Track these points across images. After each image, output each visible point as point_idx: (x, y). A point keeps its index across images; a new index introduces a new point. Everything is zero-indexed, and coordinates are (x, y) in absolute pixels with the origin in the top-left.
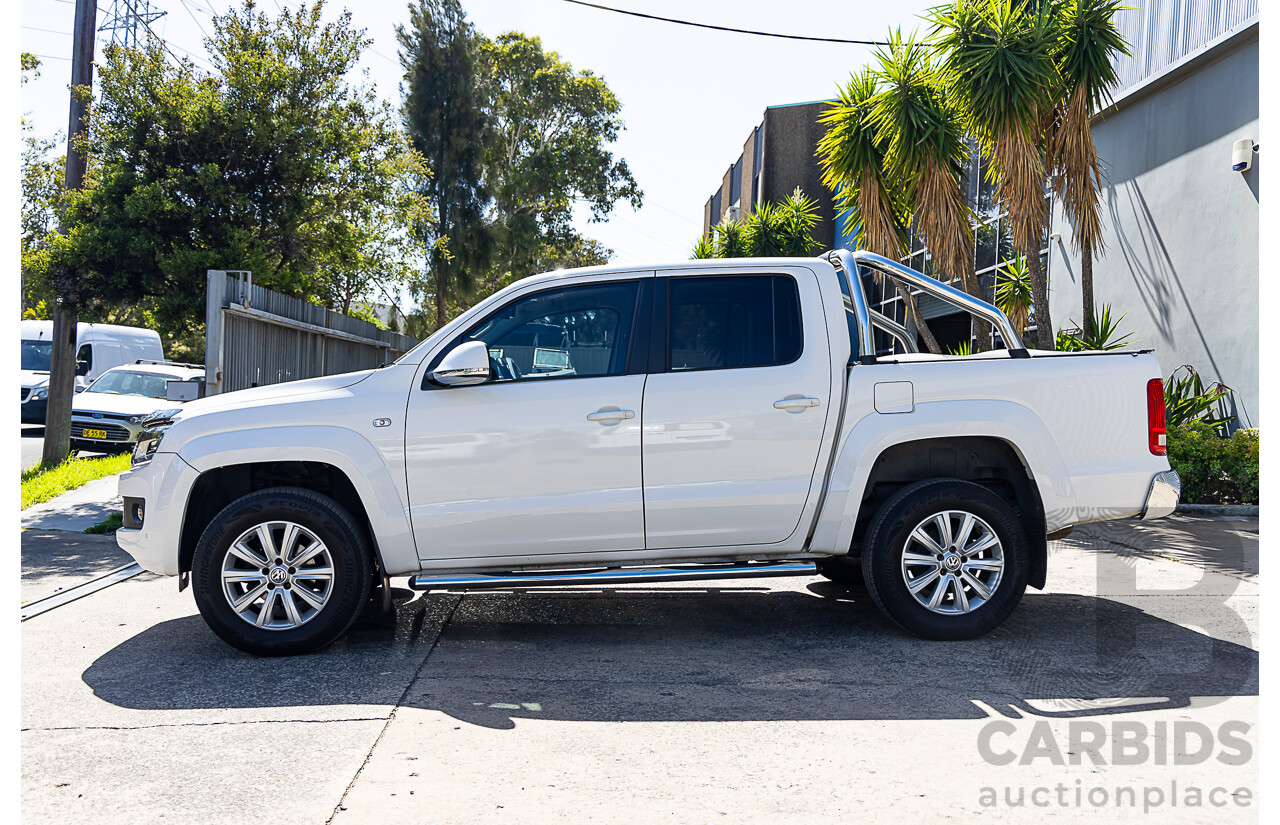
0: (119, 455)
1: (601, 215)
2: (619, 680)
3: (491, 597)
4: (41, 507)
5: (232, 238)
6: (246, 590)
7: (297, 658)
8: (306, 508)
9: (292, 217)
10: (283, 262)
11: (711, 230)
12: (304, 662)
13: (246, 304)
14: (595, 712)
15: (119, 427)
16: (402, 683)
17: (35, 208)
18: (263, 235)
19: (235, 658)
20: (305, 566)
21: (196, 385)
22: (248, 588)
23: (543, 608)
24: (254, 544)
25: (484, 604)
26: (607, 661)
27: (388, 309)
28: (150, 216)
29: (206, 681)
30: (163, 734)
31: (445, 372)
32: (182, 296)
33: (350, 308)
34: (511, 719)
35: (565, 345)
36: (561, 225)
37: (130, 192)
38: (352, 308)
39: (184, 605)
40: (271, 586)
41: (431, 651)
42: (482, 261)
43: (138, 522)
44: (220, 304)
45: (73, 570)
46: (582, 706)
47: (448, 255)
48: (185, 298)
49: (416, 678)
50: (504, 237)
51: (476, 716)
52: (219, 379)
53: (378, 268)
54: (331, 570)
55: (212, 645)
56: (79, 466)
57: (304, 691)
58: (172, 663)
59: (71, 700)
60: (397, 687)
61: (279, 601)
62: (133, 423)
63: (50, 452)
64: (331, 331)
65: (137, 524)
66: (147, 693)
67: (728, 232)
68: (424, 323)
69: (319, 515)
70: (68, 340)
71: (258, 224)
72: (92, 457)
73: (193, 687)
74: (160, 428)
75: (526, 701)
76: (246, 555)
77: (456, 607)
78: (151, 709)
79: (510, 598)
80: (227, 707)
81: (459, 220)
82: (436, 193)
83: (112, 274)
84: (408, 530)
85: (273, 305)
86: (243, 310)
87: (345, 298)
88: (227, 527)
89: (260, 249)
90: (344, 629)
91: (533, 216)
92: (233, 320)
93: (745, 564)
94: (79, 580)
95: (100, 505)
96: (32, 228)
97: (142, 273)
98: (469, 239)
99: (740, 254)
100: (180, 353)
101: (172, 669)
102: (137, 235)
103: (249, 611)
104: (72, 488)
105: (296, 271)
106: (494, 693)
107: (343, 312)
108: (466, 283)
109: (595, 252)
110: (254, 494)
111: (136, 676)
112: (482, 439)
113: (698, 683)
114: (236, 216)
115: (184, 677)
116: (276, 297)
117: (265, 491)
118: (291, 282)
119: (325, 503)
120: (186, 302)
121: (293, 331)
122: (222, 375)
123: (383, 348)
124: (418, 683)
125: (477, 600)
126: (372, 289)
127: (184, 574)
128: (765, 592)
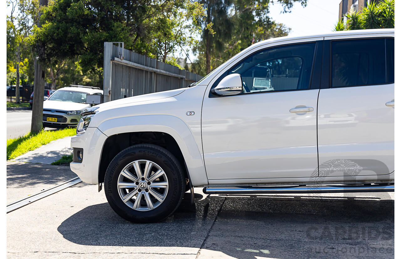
0: (63, 129)
1: (287, 9)
2: (307, 241)
3: (240, 199)
4: (31, 152)
5: (114, 26)
6: (128, 192)
7: (152, 224)
8: (155, 154)
9: (141, 16)
10: (137, 38)
11: (342, 16)
12: (155, 226)
13: (122, 58)
14: (296, 255)
15: (62, 116)
16: (202, 238)
17: (23, 15)
18: (127, 25)
19: (124, 223)
20: (155, 181)
21: (99, 97)
22: (129, 191)
23: (266, 205)
24: (132, 170)
25: (237, 202)
26: (300, 231)
27: (183, 60)
28: (78, 17)
29: (112, 234)
30: (96, 256)
31: (220, 89)
32: (91, 54)
33: (166, 60)
34: (256, 257)
35: (268, 77)
36: (265, 16)
37: (69, 6)
38: (167, 60)
39: (101, 198)
40: (140, 190)
41: (214, 224)
42: (227, 35)
43: (80, 159)
44: (110, 58)
45: (49, 181)
46: (290, 253)
47: (213, 32)
48: (93, 55)
49: (208, 236)
50: (238, 23)
51: (238, 255)
52: (110, 93)
53: (180, 40)
54: (167, 183)
55: (113, 217)
56: (46, 133)
57: (156, 240)
58: (96, 225)
59: (54, 240)
60: (200, 240)
61: (143, 197)
62: (68, 115)
63: (34, 127)
64: (158, 70)
65: (79, 160)
66: (86, 238)
67: (352, 17)
68: (200, 66)
69: (161, 157)
70: (41, 76)
71: (126, 20)
72: (52, 130)
73: (106, 236)
74: (89, 116)
75: (262, 249)
76: (128, 175)
77: (223, 203)
78: (89, 245)
79: (249, 199)
80: (122, 246)
81: (217, 15)
82: (206, 3)
83: (61, 45)
84: (203, 165)
85: (133, 58)
86: (120, 61)
87: (164, 55)
88: (120, 162)
89: (126, 31)
90: (174, 211)
91: (251, 12)
92: (116, 66)
93: (369, 185)
94: (52, 186)
95: (58, 152)
96: (22, 24)
97: (74, 44)
98: (221, 25)
99: (359, 28)
100: (86, 82)
101: (96, 227)
102: (72, 26)
103: (130, 202)
104: (44, 144)
105: (143, 42)
106: (246, 244)
107: (163, 61)
108: (220, 47)
109: (282, 30)
110: (132, 147)
111: (81, 230)
112: (231, 122)
113: (347, 244)
114: (116, 16)
115: (102, 231)
116: (134, 54)
117: (137, 146)
118: (141, 47)
119: (164, 152)
120: (93, 57)
121: (141, 70)
122: (111, 92)
123: (182, 78)
124: (209, 238)
125: (233, 200)
126: (176, 50)
127: (100, 184)
128: (378, 200)
